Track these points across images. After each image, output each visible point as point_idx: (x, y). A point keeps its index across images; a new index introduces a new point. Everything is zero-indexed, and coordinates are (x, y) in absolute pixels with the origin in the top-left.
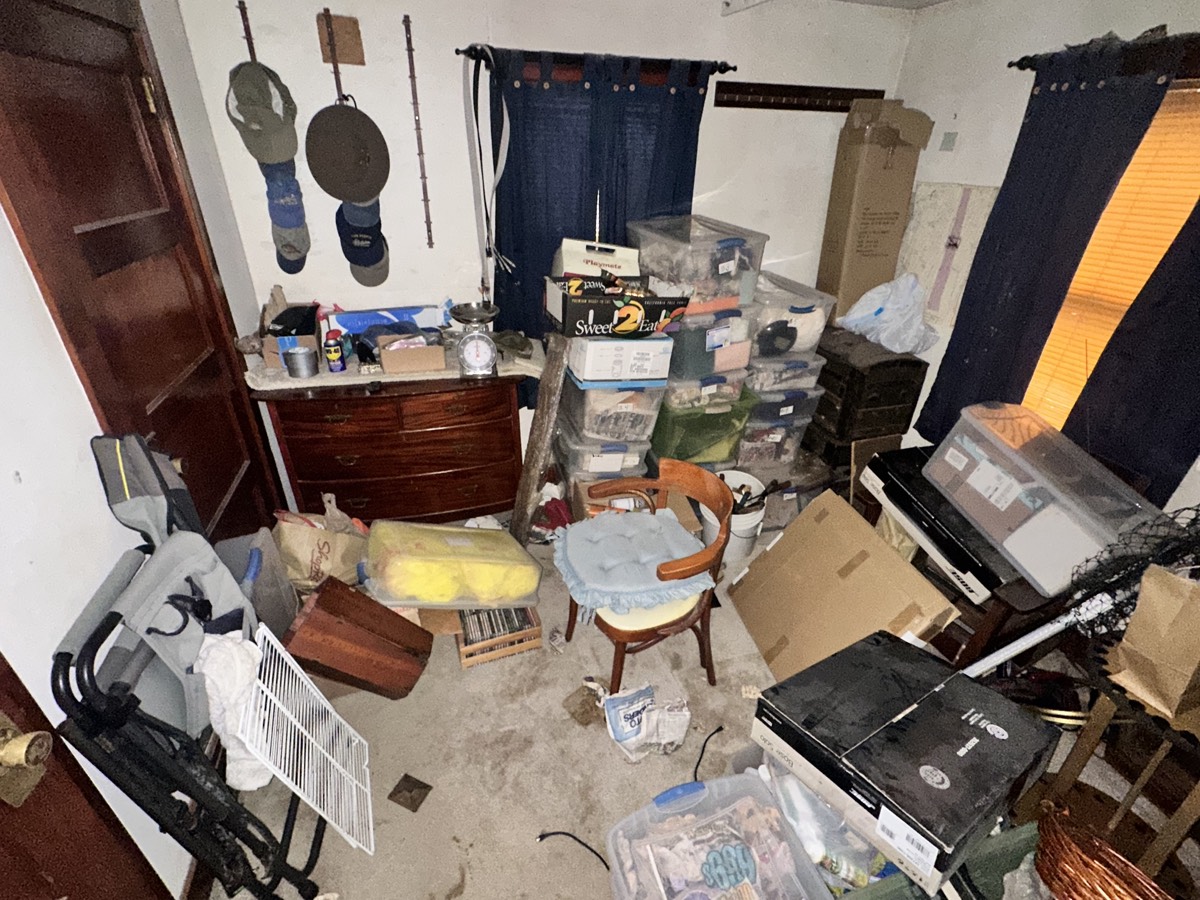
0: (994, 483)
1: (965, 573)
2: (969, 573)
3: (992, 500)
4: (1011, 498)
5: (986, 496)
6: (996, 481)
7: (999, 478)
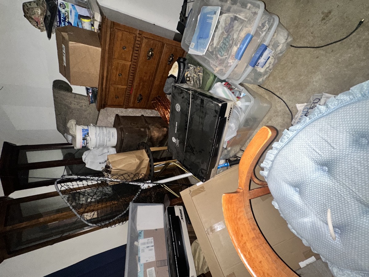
0: (147, 250)
1: (178, 217)
2: (176, 215)
3: (153, 244)
4: (146, 240)
5: (153, 247)
6: (145, 250)
7: (143, 251)
